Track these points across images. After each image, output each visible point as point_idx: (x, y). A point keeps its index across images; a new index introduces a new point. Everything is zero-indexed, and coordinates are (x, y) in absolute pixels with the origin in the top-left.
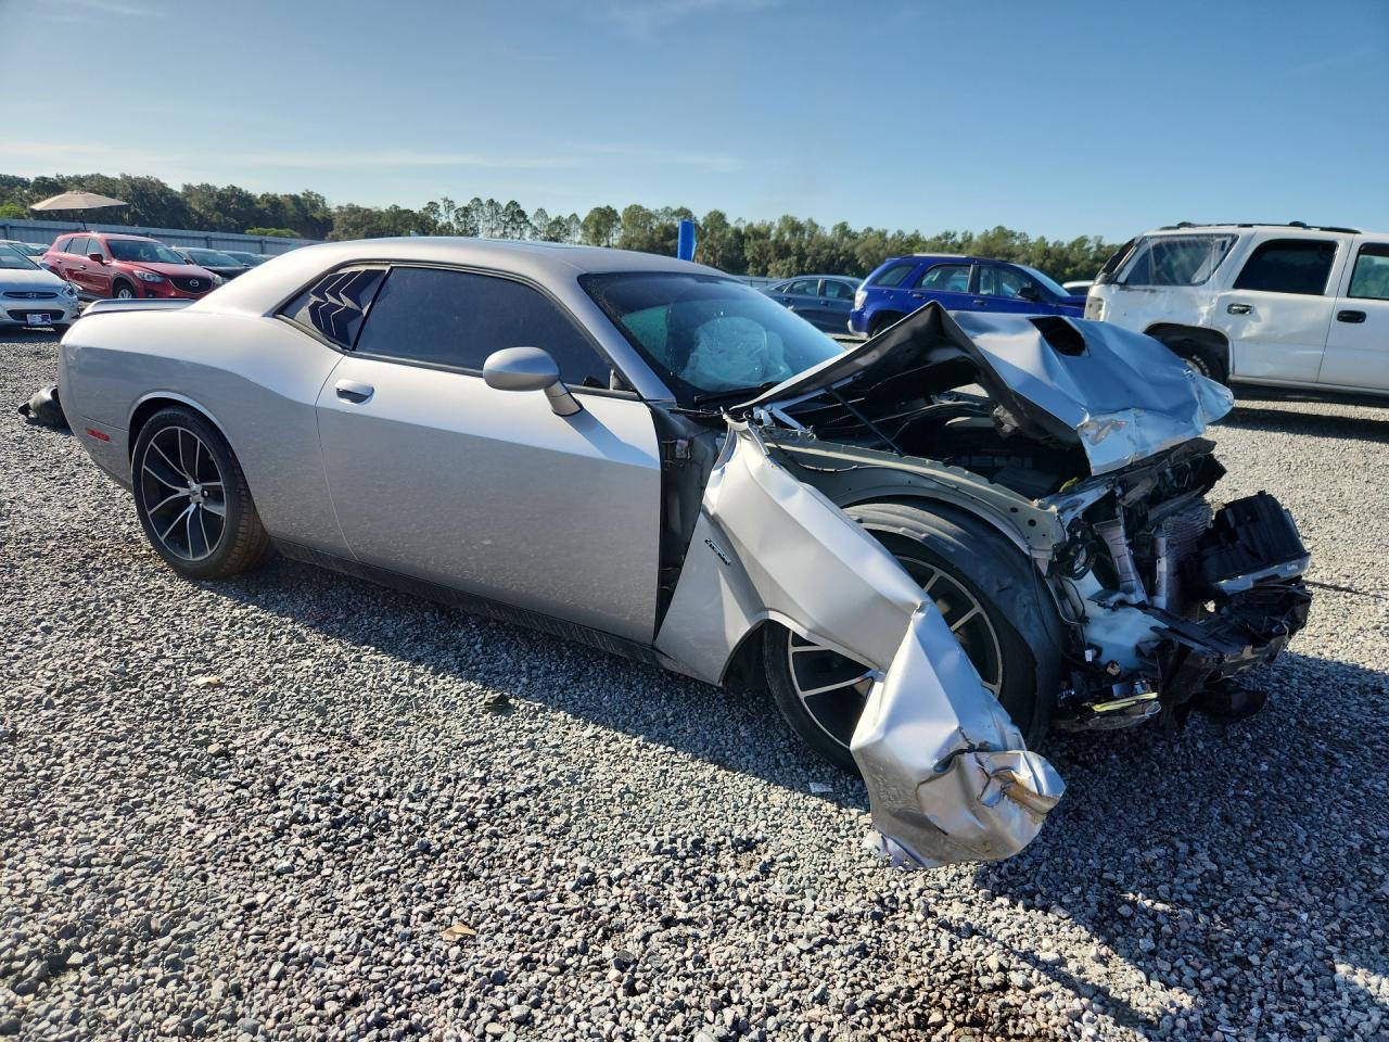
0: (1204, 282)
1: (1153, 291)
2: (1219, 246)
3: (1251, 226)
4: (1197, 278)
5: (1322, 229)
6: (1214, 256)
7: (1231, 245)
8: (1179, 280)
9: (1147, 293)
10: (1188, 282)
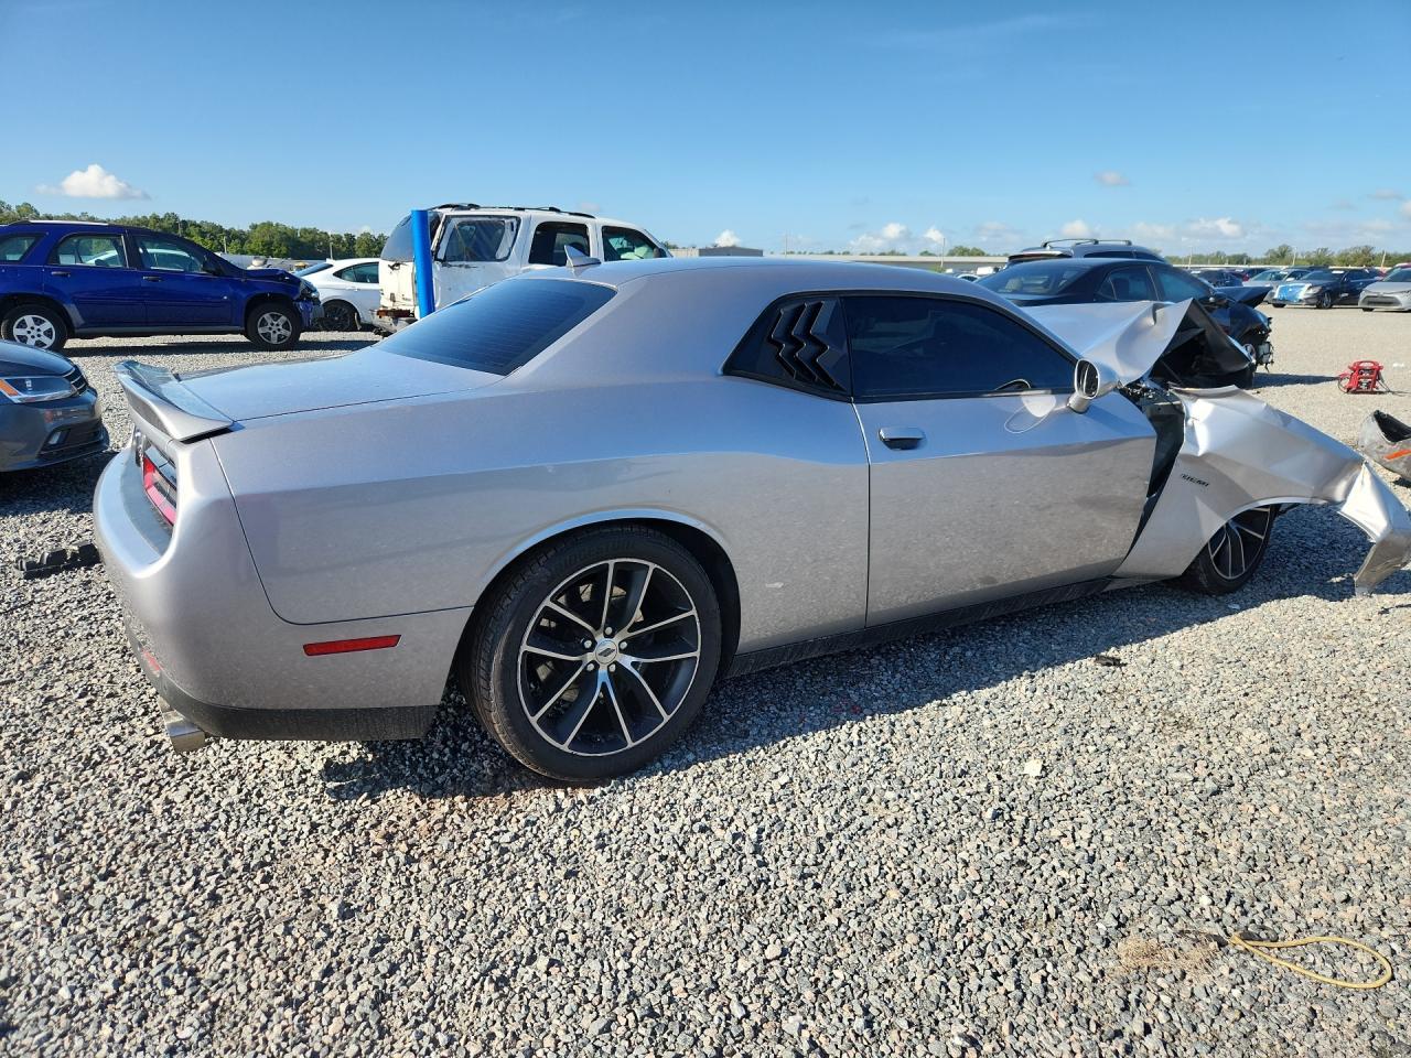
0: (506, 258)
1: (467, 267)
2: (509, 227)
3: (523, 209)
4: (501, 254)
5: (571, 214)
6: (509, 235)
7: (518, 225)
8: (488, 257)
9: (463, 268)
10: (493, 258)
